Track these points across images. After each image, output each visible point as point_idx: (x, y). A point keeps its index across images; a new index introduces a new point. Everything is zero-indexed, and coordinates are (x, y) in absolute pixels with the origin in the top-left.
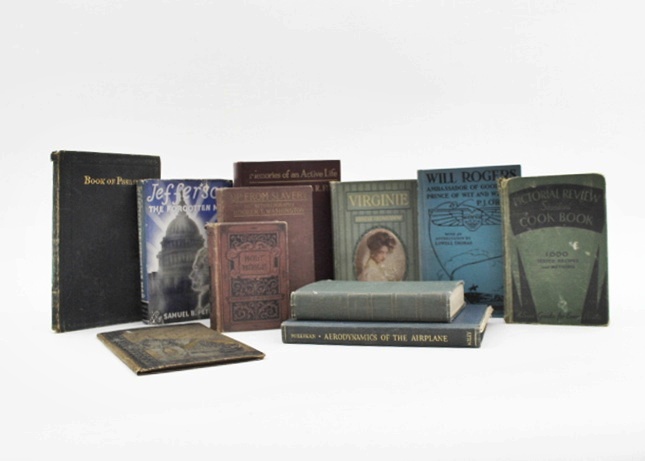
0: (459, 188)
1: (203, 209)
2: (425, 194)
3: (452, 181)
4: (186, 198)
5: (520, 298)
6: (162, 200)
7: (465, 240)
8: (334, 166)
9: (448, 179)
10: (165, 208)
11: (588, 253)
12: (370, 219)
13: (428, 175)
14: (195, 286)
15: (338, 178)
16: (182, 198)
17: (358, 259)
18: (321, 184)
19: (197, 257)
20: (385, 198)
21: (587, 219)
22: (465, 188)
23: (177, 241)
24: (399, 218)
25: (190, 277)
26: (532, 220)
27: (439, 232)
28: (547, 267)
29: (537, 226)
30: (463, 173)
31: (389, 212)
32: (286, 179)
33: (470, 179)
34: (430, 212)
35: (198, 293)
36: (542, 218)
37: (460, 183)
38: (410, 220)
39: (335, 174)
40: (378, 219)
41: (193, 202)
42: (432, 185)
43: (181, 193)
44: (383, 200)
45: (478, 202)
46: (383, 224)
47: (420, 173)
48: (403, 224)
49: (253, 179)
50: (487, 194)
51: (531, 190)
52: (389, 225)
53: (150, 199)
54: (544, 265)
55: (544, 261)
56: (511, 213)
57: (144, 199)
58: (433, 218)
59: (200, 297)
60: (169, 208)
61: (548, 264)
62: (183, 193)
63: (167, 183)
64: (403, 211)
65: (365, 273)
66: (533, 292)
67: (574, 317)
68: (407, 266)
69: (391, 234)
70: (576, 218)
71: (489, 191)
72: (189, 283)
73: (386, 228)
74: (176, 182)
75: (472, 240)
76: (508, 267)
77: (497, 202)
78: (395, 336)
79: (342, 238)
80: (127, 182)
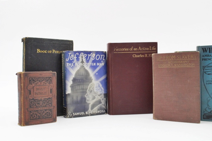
1: (92, 65)
4: (84, 60)
6: (73, 60)
8: (154, 45)
10: (74, 64)
14: (88, 101)
16: (82, 60)
18: (148, 54)
19: (89, 87)
23: (80, 79)
25: (86, 96)
27: (208, 78)
32: (131, 51)
34: (204, 67)
35: (89, 104)
39: (155, 49)
41: (88, 61)
42: (205, 54)
43: (82, 57)
49: (116, 51)
53: (67, 60)
57: (65, 60)
58: (205, 71)
59: (90, 106)
60: (76, 64)
62: (83, 57)
63: (75, 52)
72: (85, 99)
74: (80, 52)
80: (57, 52)
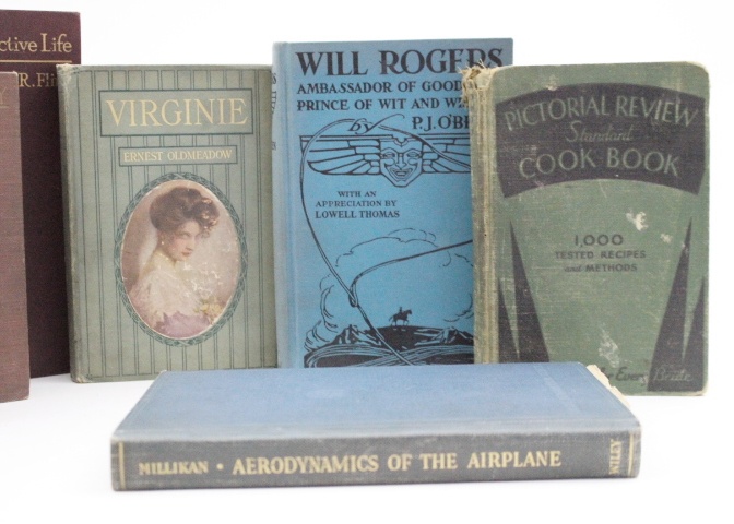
0: (372, 87)
2: (294, 97)
3: (356, 72)
5: (515, 336)
7: (383, 208)
8: (66, 26)
9: (348, 65)
11: (667, 238)
12: (157, 156)
13: (300, 55)
15: (75, 56)
17: (127, 253)
18: (32, 70)
20: (193, 105)
21: (668, 163)
22: (386, 87)
24: (227, 154)
26: (546, 164)
27: (324, 188)
28: (578, 269)
29: (557, 177)
30: (384, 54)
31: (203, 140)
33: (398, 67)
34: (305, 140)
36: (568, 160)
37: (375, 76)
38: (250, 161)
39: (70, 46)
40: (175, 156)
42: (311, 78)
44: (188, 112)
45: (416, 121)
46: (189, 169)
47: (281, 49)
48: (235, 171)
50: (435, 103)
51: (545, 95)
52: (204, 172)
54: (570, 263)
55: (570, 255)
56: (499, 146)
58: (310, 157)
61: (579, 262)
64: (235, 140)
65: (144, 283)
66: (544, 325)
67: (634, 377)
68: (244, 267)
69: (207, 193)
70: (644, 161)
71: (441, 95)
73: (195, 178)
75: (398, 206)
76: (489, 269)
77: (463, 122)
78: (425, 457)
79: (90, 201)
